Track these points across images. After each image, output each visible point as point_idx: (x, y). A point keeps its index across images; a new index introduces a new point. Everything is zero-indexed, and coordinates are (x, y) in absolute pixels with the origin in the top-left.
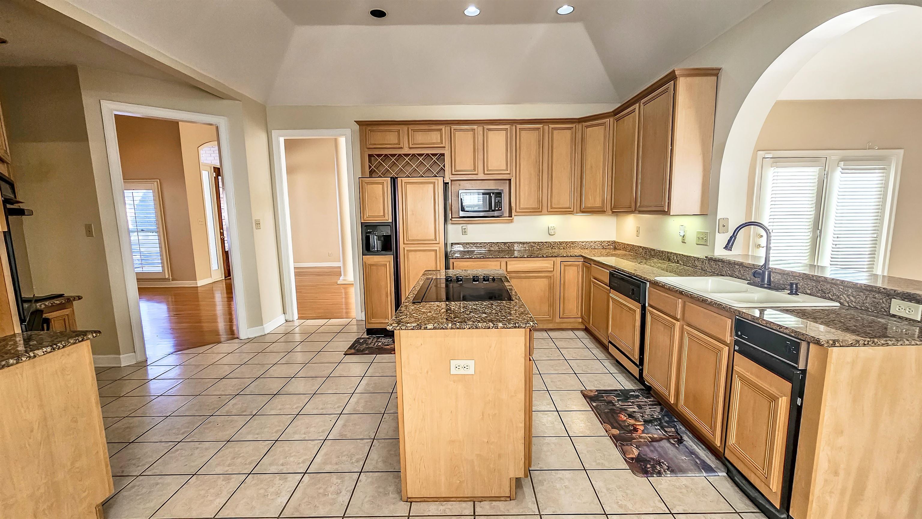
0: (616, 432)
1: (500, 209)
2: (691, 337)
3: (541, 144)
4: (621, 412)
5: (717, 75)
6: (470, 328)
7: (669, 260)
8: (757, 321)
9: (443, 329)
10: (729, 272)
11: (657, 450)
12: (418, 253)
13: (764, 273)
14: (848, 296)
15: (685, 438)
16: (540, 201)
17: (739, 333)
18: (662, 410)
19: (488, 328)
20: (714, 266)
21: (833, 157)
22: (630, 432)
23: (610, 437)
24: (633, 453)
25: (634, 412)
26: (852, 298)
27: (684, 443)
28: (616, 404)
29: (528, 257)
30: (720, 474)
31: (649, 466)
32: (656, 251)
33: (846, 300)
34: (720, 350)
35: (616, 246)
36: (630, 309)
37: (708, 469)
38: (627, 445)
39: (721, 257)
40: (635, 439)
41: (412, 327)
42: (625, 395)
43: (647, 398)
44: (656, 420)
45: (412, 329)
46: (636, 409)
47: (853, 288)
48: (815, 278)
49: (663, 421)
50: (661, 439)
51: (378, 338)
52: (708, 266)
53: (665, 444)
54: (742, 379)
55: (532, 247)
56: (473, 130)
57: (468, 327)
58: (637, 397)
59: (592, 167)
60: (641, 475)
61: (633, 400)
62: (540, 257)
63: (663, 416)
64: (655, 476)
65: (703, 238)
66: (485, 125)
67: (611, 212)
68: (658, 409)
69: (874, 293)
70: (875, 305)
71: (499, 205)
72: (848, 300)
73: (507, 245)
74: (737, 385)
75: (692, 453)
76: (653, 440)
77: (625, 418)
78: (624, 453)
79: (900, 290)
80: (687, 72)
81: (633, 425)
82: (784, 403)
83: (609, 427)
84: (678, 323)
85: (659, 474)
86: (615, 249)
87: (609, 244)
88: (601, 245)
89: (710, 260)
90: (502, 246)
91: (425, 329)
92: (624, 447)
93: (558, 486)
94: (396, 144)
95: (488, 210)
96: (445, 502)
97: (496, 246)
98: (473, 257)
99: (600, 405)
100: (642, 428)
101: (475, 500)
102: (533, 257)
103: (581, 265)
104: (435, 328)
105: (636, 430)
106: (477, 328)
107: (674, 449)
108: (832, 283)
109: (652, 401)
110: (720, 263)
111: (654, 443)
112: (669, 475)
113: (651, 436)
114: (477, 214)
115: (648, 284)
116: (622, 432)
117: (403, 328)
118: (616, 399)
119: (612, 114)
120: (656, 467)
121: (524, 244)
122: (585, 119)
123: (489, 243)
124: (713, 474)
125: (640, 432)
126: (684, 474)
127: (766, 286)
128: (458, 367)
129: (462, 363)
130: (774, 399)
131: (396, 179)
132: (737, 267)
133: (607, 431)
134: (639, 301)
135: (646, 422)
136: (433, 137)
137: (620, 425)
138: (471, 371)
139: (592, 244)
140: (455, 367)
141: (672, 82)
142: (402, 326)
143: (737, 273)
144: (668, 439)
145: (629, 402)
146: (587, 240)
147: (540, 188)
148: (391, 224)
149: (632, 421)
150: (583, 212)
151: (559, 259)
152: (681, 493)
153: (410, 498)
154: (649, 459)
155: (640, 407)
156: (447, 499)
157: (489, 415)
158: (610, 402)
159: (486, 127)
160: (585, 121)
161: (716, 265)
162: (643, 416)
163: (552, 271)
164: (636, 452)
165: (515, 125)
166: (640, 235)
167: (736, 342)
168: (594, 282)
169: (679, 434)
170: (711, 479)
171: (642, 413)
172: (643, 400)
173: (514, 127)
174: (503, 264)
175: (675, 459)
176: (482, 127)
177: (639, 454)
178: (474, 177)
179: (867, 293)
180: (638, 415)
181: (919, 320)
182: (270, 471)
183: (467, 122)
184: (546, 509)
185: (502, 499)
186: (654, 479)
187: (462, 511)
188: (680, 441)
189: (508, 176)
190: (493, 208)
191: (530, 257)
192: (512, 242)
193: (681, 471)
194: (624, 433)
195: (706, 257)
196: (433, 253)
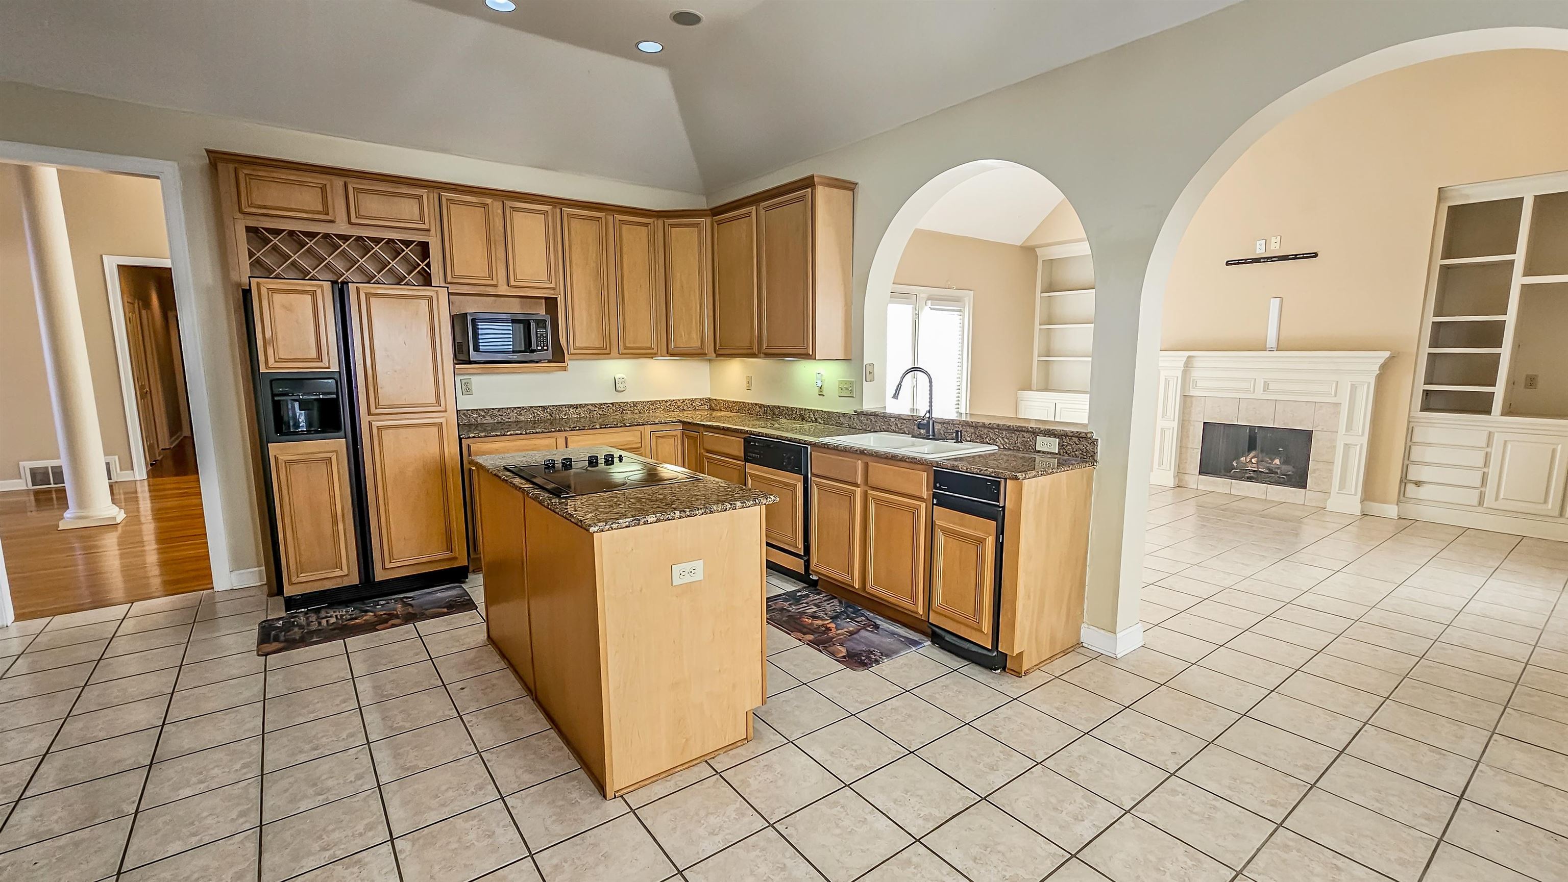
0: (811, 637)
1: (545, 348)
2: (879, 502)
3: (602, 242)
4: (801, 615)
5: (853, 190)
6: (702, 514)
7: (803, 419)
8: (957, 469)
9: (669, 520)
10: (884, 427)
11: (861, 642)
12: (401, 430)
13: (928, 422)
14: (1002, 438)
15: (878, 622)
16: (606, 337)
17: (938, 485)
18: (840, 602)
19: (725, 511)
20: (866, 422)
21: (922, 295)
22: (824, 633)
23: (808, 644)
24: (842, 652)
25: (815, 612)
26: (1006, 440)
27: (881, 627)
28: (791, 609)
29: (601, 428)
30: (925, 644)
31: (863, 658)
32: (781, 408)
33: (1001, 443)
34: (917, 509)
35: (713, 405)
36: (786, 484)
37: (915, 643)
38: (830, 646)
39: (873, 410)
40: (834, 638)
41: (627, 523)
42: (791, 597)
43: (819, 594)
44: (841, 613)
45: (627, 527)
46: (815, 609)
47: (1006, 430)
48: (974, 425)
49: (849, 613)
50: (859, 630)
51: (317, 611)
52: (858, 422)
53: (863, 633)
54: (945, 531)
55: (590, 412)
56: (485, 206)
57: (701, 512)
58: (807, 596)
59: (682, 287)
60: (862, 668)
61: (805, 601)
62: (621, 427)
63: (846, 608)
64: (874, 665)
65: (847, 389)
66: (506, 200)
67: (715, 355)
68: (836, 602)
69: (1023, 433)
70: (1024, 443)
71: (543, 342)
72: (1003, 442)
73: (548, 410)
74: (940, 539)
75: (893, 634)
76: (852, 633)
77: (810, 621)
78: (832, 654)
79: (1043, 427)
80: (827, 181)
81: (823, 625)
82: (990, 542)
83: (800, 635)
84: (859, 489)
85: (877, 662)
86: (712, 409)
87: (702, 402)
88: (692, 404)
89: (859, 414)
90: (539, 413)
91: (645, 524)
92: (829, 649)
93: (788, 709)
94: (319, 213)
95: (523, 349)
96: (670, 777)
97: (528, 413)
98: (509, 433)
99: (774, 615)
100: (833, 625)
101: (706, 758)
102: (610, 427)
103: (679, 436)
104: (658, 521)
105: (829, 629)
106: (711, 512)
107: (874, 635)
108: (989, 428)
109: (826, 596)
110: (872, 417)
111: (855, 636)
112: (886, 660)
113: (847, 630)
114: (503, 358)
115: (809, 447)
116: (816, 635)
117: (614, 526)
118: (786, 604)
119: (709, 212)
120: (870, 657)
121: (577, 408)
122: (668, 213)
123: (515, 408)
124: (921, 646)
125: (833, 630)
126: (897, 654)
127: (931, 437)
128: (683, 574)
129: (687, 566)
130: (981, 541)
131: (345, 286)
132: (893, 420)
133: (800, 640)
134: (799, 472)
135: (834, 618)
136: (407, 209)
137: (810, 629)
138: (699, 576)
139: (679, 404)
140: (679, 574)
141: (810, 190)
142: (612, 524)
143: (893, 428)
144: (864, 628)
145: (802, 603)
146: (672, 399)
147: (604, 314)
148: (337, 376)
149: (819, 622)
150: (672, 355)
151: (648, 428)
152: (904, 671)
153: (618, 791)
154: (859, 652)
155: (816, 605)
156: (669, 773)
157: (721, 632)
158: (782, 609)
159: (509, 203)
160: (669, 217)
161: (867, 420)
162: (826, 614)
163: (638, 448)
164: (843, 651)
165: (559, 206)
166: (752, 388)
167: (935, 496)
168: (707, 458)
169: (872, 621)
170: (920, 651)
171: (824, 611)
172: (815, 598)
173: (558, 211)
174: (561, 442)
175: (882, 644)
176: (501, 203)
177: (847, 651)
178: (491, 290)
179: (1018, 433)
180: (821, 614)
181: (1057, 452)
182: (304, 868)
183: (471, 189)
184: (792, 734)
185: (739, 744)
186: (875, 668)
187: (699, 776)
188: (877, 627)
189: (552, 292)
190: (534, 347)
191: (605, 428)
192: (557, 406)
193: (894, 653)
194: (820, 636)
195: (855, 412)
196: (435, 430)
